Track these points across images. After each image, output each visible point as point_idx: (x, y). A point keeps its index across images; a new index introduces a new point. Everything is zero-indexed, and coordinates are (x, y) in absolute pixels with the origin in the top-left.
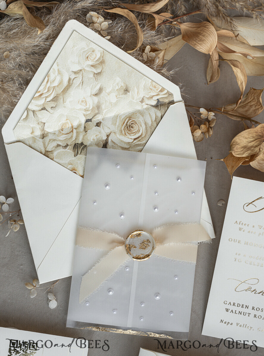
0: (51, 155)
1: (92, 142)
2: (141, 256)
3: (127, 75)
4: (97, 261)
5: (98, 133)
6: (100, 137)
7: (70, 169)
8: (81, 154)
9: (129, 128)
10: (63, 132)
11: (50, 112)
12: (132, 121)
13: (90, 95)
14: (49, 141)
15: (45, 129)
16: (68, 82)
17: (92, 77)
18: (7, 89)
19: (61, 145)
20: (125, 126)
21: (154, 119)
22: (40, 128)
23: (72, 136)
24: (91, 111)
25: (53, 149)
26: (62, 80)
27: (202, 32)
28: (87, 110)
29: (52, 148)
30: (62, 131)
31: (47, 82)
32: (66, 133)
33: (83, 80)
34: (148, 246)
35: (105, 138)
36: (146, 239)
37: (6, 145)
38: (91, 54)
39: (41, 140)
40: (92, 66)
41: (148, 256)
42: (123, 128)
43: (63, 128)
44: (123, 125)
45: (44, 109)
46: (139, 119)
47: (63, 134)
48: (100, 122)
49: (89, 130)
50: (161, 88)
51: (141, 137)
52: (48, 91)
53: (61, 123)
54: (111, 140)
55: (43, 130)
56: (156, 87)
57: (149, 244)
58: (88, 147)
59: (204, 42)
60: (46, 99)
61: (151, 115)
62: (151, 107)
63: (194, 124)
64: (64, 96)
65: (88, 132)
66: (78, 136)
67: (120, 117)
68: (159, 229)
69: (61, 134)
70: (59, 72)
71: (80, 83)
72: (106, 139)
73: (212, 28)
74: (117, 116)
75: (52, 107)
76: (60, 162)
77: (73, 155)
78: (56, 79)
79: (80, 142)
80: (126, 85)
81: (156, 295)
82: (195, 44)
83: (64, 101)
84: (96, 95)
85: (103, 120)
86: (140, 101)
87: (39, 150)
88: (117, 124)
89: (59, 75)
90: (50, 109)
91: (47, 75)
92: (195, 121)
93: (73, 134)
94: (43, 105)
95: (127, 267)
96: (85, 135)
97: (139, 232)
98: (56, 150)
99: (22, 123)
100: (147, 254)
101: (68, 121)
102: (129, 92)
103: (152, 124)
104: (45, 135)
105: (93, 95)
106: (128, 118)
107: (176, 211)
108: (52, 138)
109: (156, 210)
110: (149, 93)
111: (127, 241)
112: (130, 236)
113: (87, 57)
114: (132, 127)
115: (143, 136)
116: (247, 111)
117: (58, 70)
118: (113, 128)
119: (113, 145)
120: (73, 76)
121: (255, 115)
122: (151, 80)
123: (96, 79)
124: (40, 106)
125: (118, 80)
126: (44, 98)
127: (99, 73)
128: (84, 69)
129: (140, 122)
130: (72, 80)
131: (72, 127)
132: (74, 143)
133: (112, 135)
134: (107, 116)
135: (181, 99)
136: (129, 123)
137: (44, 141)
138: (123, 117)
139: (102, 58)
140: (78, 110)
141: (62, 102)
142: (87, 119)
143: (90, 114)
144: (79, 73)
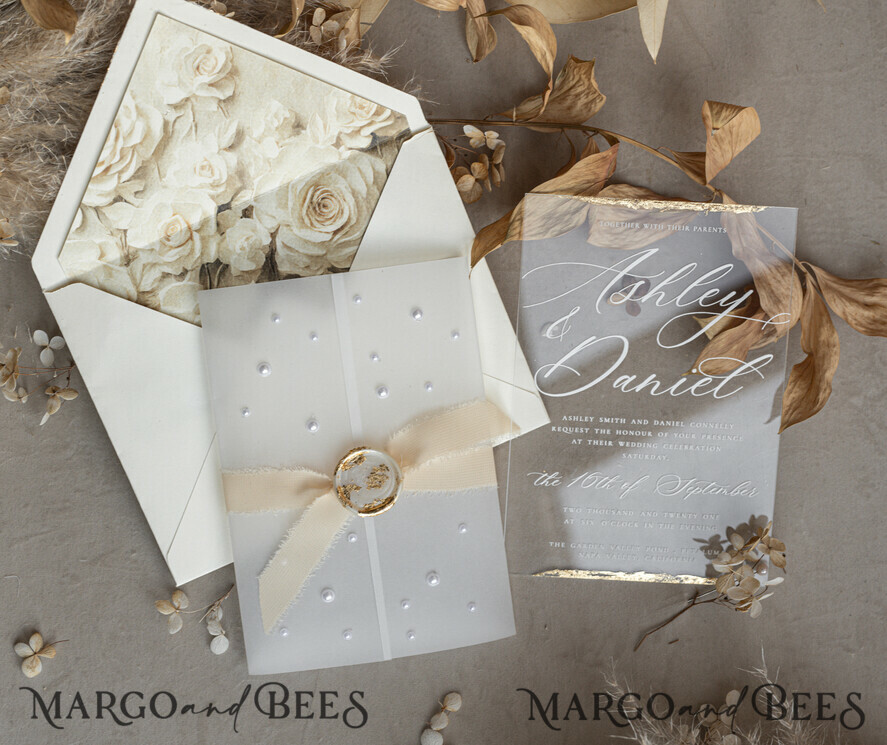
0: (151, 300)
1: (239, 255)
3: (293, 91)
5: (250, 233)
6: (256, 240)
8: (221, 285)
9: (317, 209)
10: (171, 243)
11: (134, 204)
12: (323, 192)
13: (216, 151)
14: (143, 269)
15: (128, 243)
16: (162, 130)
17: (216, 109)
19: (170, 272)
20: (309, 207)
21: (372, 180)
22: (116, 243)
23: (193, 250)
24: (224, 186)
25: (154, 286)
26: (149, 127)
28: (217, 186)
29: (153, 283)
30: (169, 240)
31: (117, 138)
32: (177, 244)
33: (196, 120)
35: (267, 241)
37: (47, 295)
38: (205, 58)
39: (124, 269)
40: (211, 85)
42: (304, 212)
43: (169, 234)
44: (303, 205)
45: (119, 199)
46: (337, 186)
47: (171, 247)
48: (252, 207)
49: (228, 228)
50: (374, 108)
51: (349, 226)
52: (121, 158)
53: (162, 223)
54: (283, 243)
55: (124, 246)
56: (364, 108)
60: (119, 178)
61: (364, 171)
62: (361, 153)
64: (159, 162)
65: (226, 235)
66: (206, 247)
67: (292, 188)
69: (166, 249)
70: (140, 112)
71: (191, 128)
72: (271, 243)
74: (287, 187)
75: (136, 193)
76: (177, 311)
78: (134, 128)
79: (212, 260)
80: (296, 114)
83: (161, 175)
84: (231, 148)
85: (255, 201)
86: (333, 145)
87: (124, 293)
88: (290, 204)
89: (141, 118)
90: (132, 197)
91: (113, 121)
93: (193, 245)
94: (116, 190)
96: (222, 241)
98: (162, 286)
99: (75, 238)
101: (177, 216)
102: (305, 129)
103: (368, 191)
104: (131, 257)
105: (225, 149)
106: (311, 186)
108: (149, 261)
110: (349, 123)
113: (198, 68)
114: (324, 206)
115: (353, 222)
116: (570, 108)
117: (137, 107)
118: (283, 216)
119: (289, 253)
120: (172, 116)
121: (591, 113)
122: (350, 95)
123: (226, 114)
124: (109, 194)
125: (275, 105)
126: (116, 176)
127: (230, 99)
128: (195, 96)
129: (341, 192)
130: (171, 124)
131: (189, 228)
132: (199, 264)
133: (283, 231)
134: (262, 191)
135: (425, 123)
136: (315, 197)
137: (131, 269)
138: (300, 187)
139: (230, 65)
140: (196, 188)
141: (158, 176)
142: (220, 205)
143: (225, 191)
144: (184, 105)
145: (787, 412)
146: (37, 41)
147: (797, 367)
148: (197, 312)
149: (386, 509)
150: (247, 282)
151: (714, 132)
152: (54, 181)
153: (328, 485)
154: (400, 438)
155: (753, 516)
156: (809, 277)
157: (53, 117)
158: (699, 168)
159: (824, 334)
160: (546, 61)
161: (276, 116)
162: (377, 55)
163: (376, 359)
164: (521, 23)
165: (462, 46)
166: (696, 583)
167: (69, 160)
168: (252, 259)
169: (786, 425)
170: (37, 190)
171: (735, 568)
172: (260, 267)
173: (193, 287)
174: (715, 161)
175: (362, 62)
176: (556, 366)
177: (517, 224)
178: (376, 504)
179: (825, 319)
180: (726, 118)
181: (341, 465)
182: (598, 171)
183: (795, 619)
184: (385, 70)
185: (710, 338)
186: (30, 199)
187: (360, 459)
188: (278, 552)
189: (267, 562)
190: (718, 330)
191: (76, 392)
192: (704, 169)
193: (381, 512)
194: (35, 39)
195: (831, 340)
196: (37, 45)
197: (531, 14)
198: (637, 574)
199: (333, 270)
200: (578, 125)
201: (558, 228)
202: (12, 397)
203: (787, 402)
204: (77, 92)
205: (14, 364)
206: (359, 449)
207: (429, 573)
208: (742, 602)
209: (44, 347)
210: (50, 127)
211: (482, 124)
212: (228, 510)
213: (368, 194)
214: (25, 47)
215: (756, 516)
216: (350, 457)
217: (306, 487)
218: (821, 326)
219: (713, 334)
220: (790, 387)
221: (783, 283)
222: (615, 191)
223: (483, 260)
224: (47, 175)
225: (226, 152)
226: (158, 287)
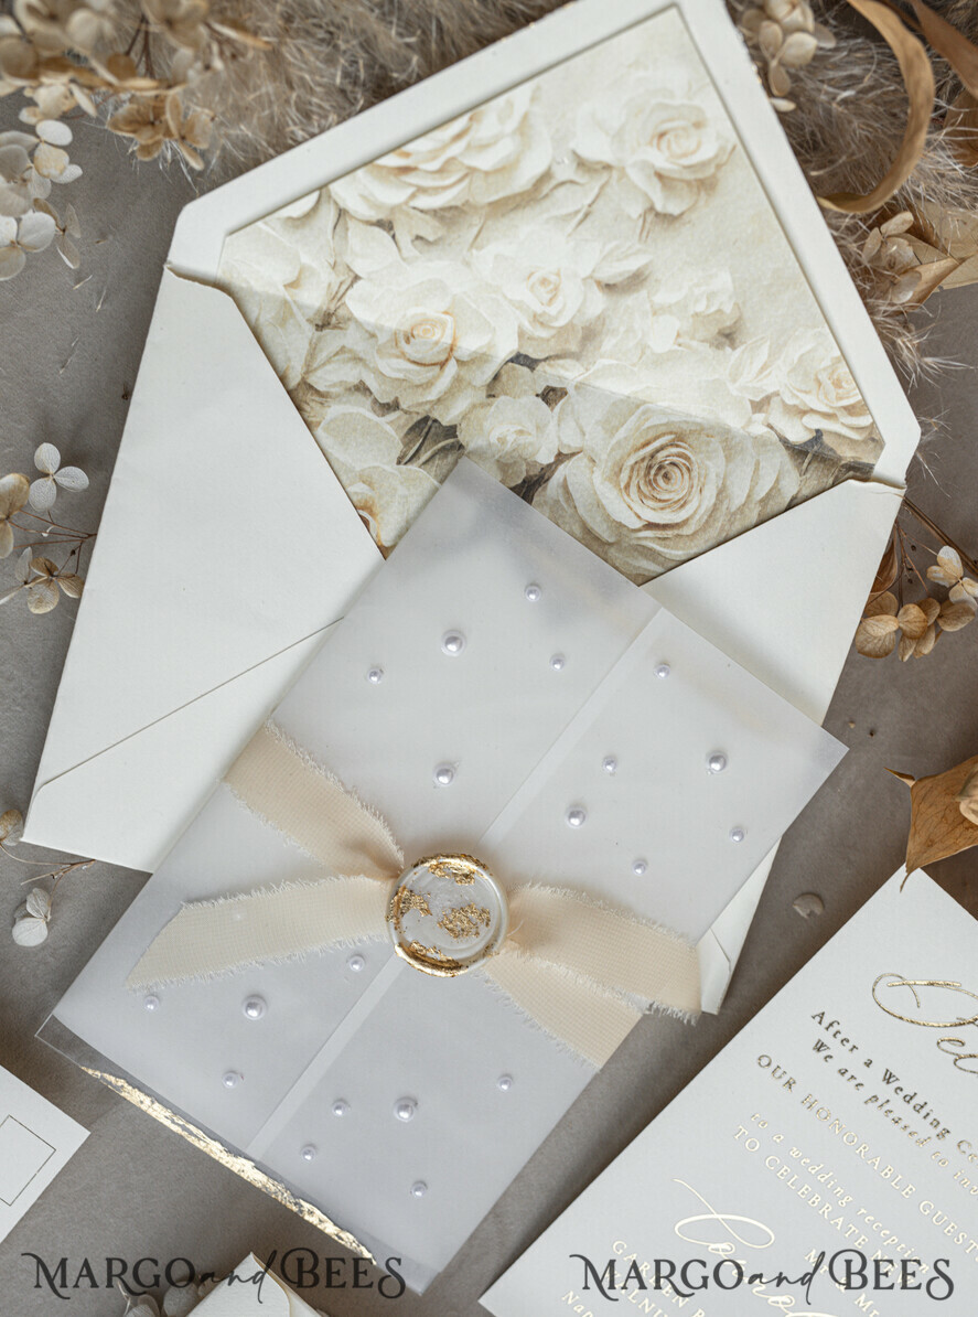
0: (313, 408)
1: (490, 444)
2: (431, 954)
3: (765, 283)
4: (268, 883)
5: (530, 427)
6: (531, 444)
7: (355, 499)
8: (428, 467)
9: (653, 472)
10: (407, 349)
11: (403, 251)
12: (679, 455)
13: (584, 275)
14: (337, 354)
15: (346, 299)
16: (534, 181)
17: (635, 215)
18: (290, 64)
19: (373, 390)
20: (643, 460)
21: (763, 494)
22: (330, 285)
23: (432, 384)
24: (553, 332)
25: (333, 390)
26: (518, 161)
28: (542, 324)
29: (334, 385)
30: (408, 341)
31: (458, 137)
32: (417, 356)
33: (594, 206)
34: (474, 930)
35: (545, 458)
36: (482, 905)
37: (167, 275)
38: (684, 129)
39: (309, 330)
40: (660, 176)
41: (455, 966)
42: (632, 461)
43: (415, 333)
44: (638, 450)
45: (386, 225)
46: (708, 463)
47: (403, 355)
48: (564, 393)
49: (506, 394)
50: (854, 399)
51: (676, 532)
52: (441, 171)
53: (420, 310)
54: (565, 480)
55: (338, 297)
56: (841, 387)
57: (482, 927)
58: (464, 459)
60: (413, 196)
61: (761, 472)
62: (780, 444)
63: (889, 585)
64: (490, 223)
65: (497, 402)
66: (453, 395)
67: (644, 413)
68: (547, 891)
69: (394, 351)
70: (524, 129)
71: (577, 212)
72: (549, 466)
74: (638, 407)
75: (418, 238)
76: (334, 452)
77: (396, 454)
78: (495, 143)
79: (445, 422)
80: (740, 318)
81: (403, 1103)
83: (475, 243)
84: (609, 287)
85: (577, 388)
86: (752, 402)
87: (282, 365)
88: (621, 434)
89: (517, 138)
90: (409, 238)
91: (473, 109)
92: (898, 573)
93: (436, 378)
94: (393, 209)
95: (359, 956)
96: (483, 405)
97: (473, 867)
98: (344, 399)
99: (274, 229)
100: (456, 957)
101: (447, 317)
102: (734, 348)
103: (744, 505)
104: (334, 320)
105: (599, 283)
106: (671, 433)
107: (641, 864)
108: (355, 348)
109: (575, 821)
110: (801, 391)
111: (412, 873)
112: (434, 862)
113: (662, 135)
114: (666, 477)
115: (686, 531)
117: (526, 116)
118: (597, 441)
119: (561, 499)
120: (565, 171)
122: (839, 353)
123: (644, 233)
124: (378, 206)
125: (723, 280)
126: (411, 190)
127: (667, 219)
128: (622, 171)
129: (706, 476)
130: (554, 182)
131: (452, 349)
132: (422, 413)
133: (580, 463)
134: (599, 383)
135: (900, 479)
136: (664, 453)
137: (319, 339)
138: (654, 421)
139: (711, 170)
140: (510, 301)
141: (471, 240)
142: (523, 352)
143: (548, 340)
144: (596, 171)
157: (409, 27)
161: (711, 296)
167: (368, 105)
168: (503, 467)
170: (293, 112)
173: (389, 438)
213: (741, 509)
224: (326, 105)
225: (595, 288)
226: (338, 396)
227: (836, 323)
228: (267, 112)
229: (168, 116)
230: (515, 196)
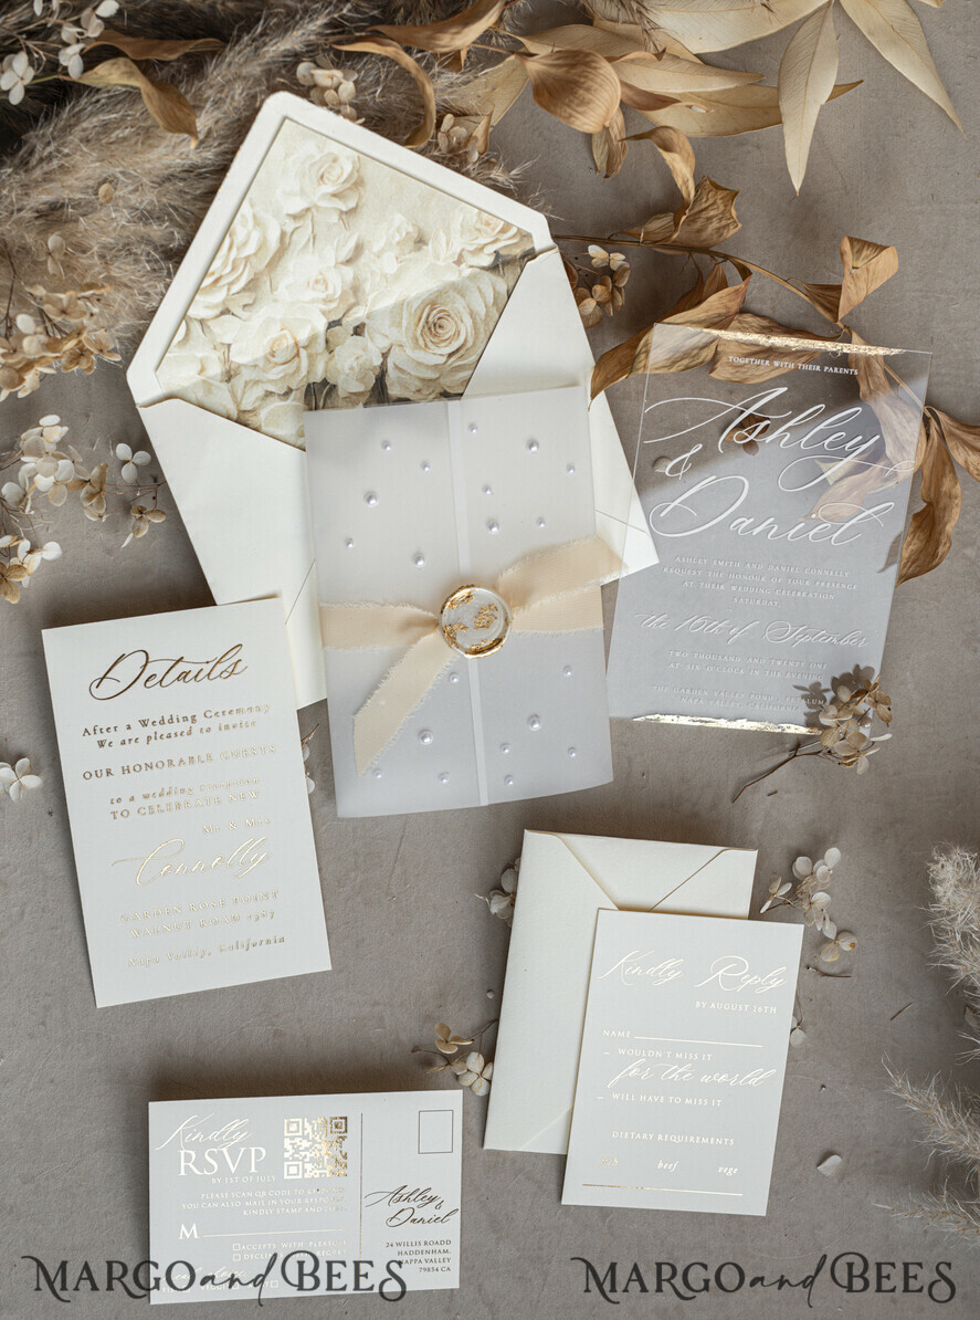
0: (252, 420)
1: (348, 375)
3: (419, 205)
5: (361, 352)
6: (366, 360)
8: (326, 407)
9: (433, 329)
10: (275, 360)
11: (242, 317)
12: (439, 312)
13: (333, 265)
14: (245, 387)
15: (231, 359)
16: (279, 241)
17: (336, 221)
19: (274, 391)
20: (424, 327)
21: (492, 300)
22: (218, 358)
23: (300, 367)
25: (256, 405)
26: (265, 238)
27: (582, 80)
28: (330, 301)
29: (255, 402)
30: (273, 356)
31: (230, 248)
32: (283, 360)
33: (315, 231)
35: (378, 361)
37: (139, 409)
38: (330, 167)
39: (224, 386)
40: (334, 195)
42: (419, 332)
43: (274, 350)
44: (417, 325)
45: (226, 311)
46: (456, 305)
47: (276, 364)
48: (364, 325)
49: (337, 346)
50: (500, 225)
51: (464, 349)
52: (233, 269)
53: (269, 338)
54: (395, 364)
55: (227, 360)
56: (490, 225)
59: (592, 106)
60: (229, 290)
61: (483, 290)
62: (483, 271)
64: (272, 275)
65: (335, 353)
66: (313, 365)
67: (408, 305)
69: (272, 365)
70: (257, 222)
71: (309, 239)
72: (382, 363)
73: (606, 68)
74: (403, 305)
75: (245, 306)
76: (279, 433)
77: (307, 411)
78: (249, 237)
79: (319, 380)
80: (419, 229)
82: (571, 116)
83: (273, 289)
84: (348, 262)
85: (368, 318)
86: (454, 262)
87: (224, 412)
88: (405, 323)
89: (257, 228)
90: (241, 309)
91: (228, 229)
92: (579, 275)
93: (300, 362)
94: (224, 302)
96: (330, 359)
98: (264, 405)
99: (175, 352)
101: (285, 332)
102: (427, 245)
103: (487, 312)
104: (232, 373)
105: (342, 263)
106: (427, 305)
108: (252, 377)
110: (474, 240)
113: (322, 177)
114: (440, 327)
115: (470, 344)
116: (699, 231)
117: (254, 216)
118: (397, 335)
119: (400, 375)
120: (290, 226)
121: (722, 239)
122: (477, 210)
123: (347, 226)
124: (216, 306)
125: (399, 218)
126: (225, 289)
127: (352, 212)
128: (317, 207)
129: (459, 312)
130: (289, 235)
131: (296, 344)
132: (305, 384)
133: (395, 350)
134: (376, 308)
135: (550, 242)
136: (431, 317)
137: (232, 386)
138: (415, 305)
139: (356, 174)
140: (308, 302)
141: (269, 288)
142: (331, 320)
143: (338, 307)
144: (304, 215)
145: (906, 564)
146: (149, 137)
147: (916, 516)
148: (301, 434)
149: (493, 651)
150: (354, 404)
151: (854, 271)
152: (158, 290)
153: (436, 623)
154: (509, 576)
155: (857, 666)
156: (933, 423)
157: (159, 219)
158: (829, 302)
159: (947, 485)
160: (687, 188)
161: (398, 230)
162: (508, 169)
163: (488, 492)
164: (668, 149)
165: (586, 155)
166: (797, 732)
167: (176, 269)
168: (361, 380)
169: (903, 578)
170: (141, 298)
171: (842, 722)
172: (369, 388)
173: (297, 407)
174: (849, 299)
175: (492, 176)
176: (673, 505)
177: (643, 356)
178: (484, 645)
179: (948, 469)
180: (867, 257)
181: (449, 603)
182: (729, 304)
183: (895, 774)
184: (516, 185)
185: (831, 483)
186: (130, 307)
187: (468, 597)
188: (377, 692)
189: (365, 702)
190: (840, 475)
191: (163, 513)
192: (838, 307)
193: (489, 653)
194: (147, 135)
195: (953, 492)
196: (151, 141)
197: (674, 136)
198: (739, 721)
199: (446, 395)
200: (705, 250)
201: (685, 362)
202: (93, 516)
203: (906, 554)
204: (185, 193)
205: (102, 482)
206: (468, 587)
207: (531, 717)
208: (849, 757)
209: (125, 462)
210: (157, 231)
211: (607, 243)
212: (324, 645)
213: (487, 315)
214: (136, 143)
215: (862, 667)
216: (458, 595)
217: (409, 624)
218: (943, 475)
219: (834, 479)
220: (909, 539)
221: (909, 429)
222: (739, 322)
223: (603, 393)
224: (152, 283)
225: (342, 267)
226: (260, 406)
227: (467, 199)
228: (127, 308)
229: (87, 346)
230: (275, 254)
